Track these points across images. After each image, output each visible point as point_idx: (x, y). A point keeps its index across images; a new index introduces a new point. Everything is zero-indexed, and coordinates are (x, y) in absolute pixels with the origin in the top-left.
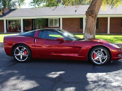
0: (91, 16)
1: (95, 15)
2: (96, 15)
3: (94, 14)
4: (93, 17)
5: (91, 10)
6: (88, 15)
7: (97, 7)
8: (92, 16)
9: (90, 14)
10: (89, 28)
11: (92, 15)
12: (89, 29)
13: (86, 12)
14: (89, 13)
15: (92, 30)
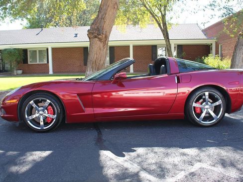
0: (97, 39)
1: (105, 37)
2: (107, 37)
3: (103, 34)
4: (100, 40)
5: (98, 28)
6: (92, 36)
7: (107, 22)
8: (99, 38)
9: (95, 34)
10: (94, 60)
11: (100, 36)
12: (94, 62)
13: (88, 31)
14: (93, 34)
15: (99, 64)
